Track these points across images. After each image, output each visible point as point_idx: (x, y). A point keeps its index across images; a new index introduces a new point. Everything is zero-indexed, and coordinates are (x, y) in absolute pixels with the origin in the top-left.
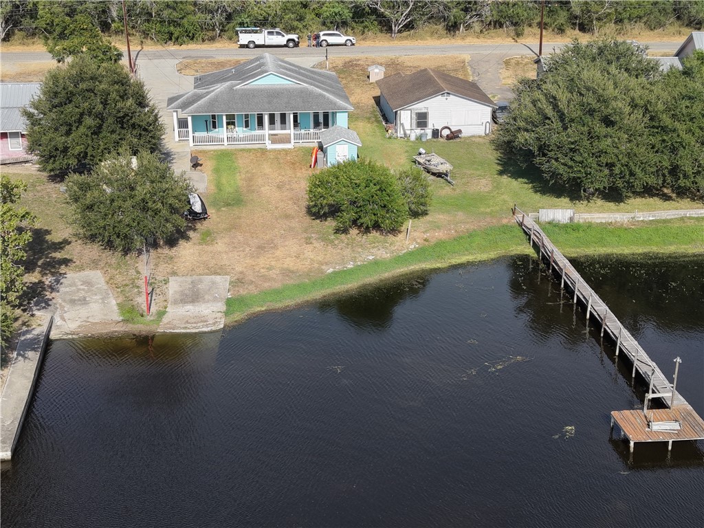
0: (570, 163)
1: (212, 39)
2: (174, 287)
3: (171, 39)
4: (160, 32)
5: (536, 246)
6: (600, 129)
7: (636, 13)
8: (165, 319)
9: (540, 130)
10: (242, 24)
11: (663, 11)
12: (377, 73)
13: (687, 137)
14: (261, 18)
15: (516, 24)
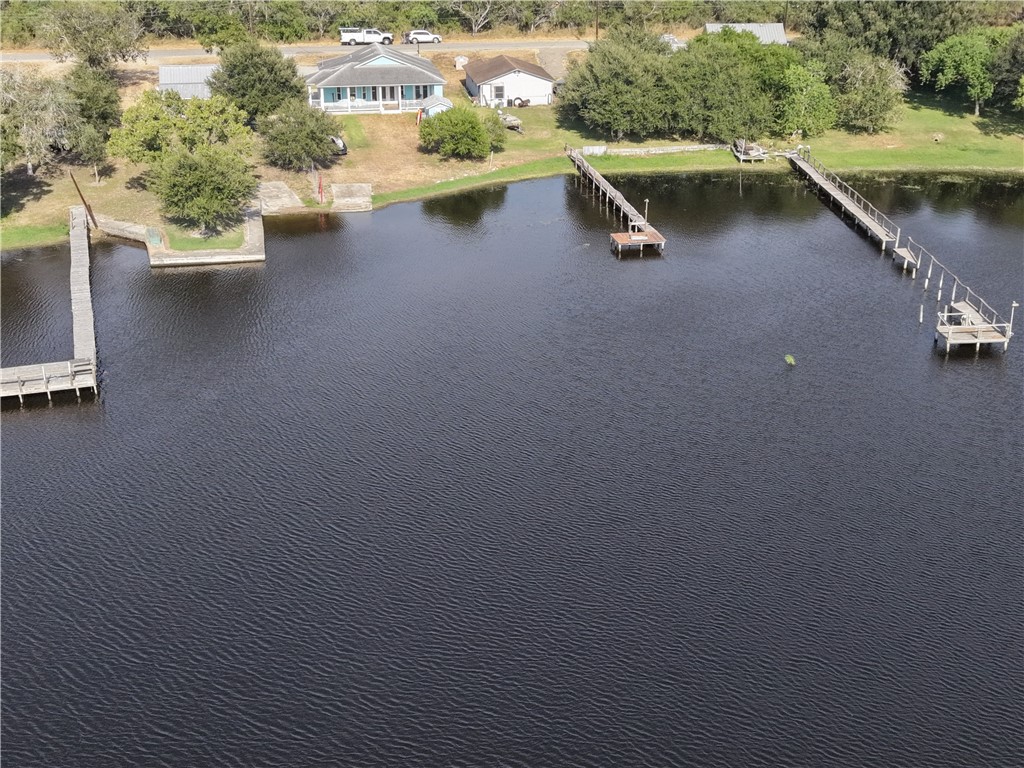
0: (603, 112)
1: (317, 38)
2: (335, 189)
3: (282, 38)
4: (272, 32)
5: (579, 168)
6: (623, 87)
7: (679, 14)
8: (334, 206)
9: (582, 89)
10: (343, 25)
11: (703, 13)
12: (461, 62)
13: (681, 92)
14: (360, 20)
15: (579, 25)
